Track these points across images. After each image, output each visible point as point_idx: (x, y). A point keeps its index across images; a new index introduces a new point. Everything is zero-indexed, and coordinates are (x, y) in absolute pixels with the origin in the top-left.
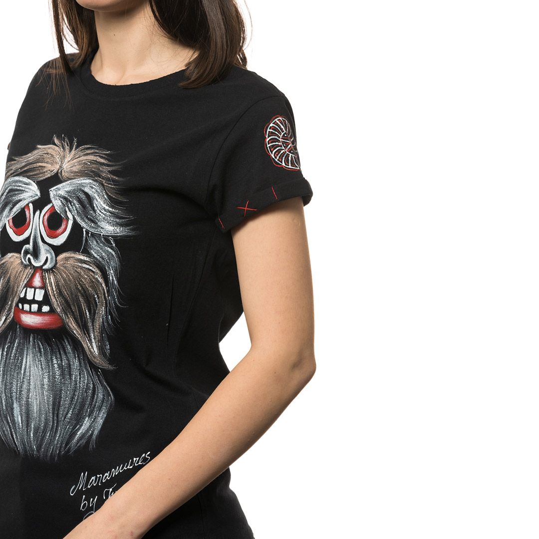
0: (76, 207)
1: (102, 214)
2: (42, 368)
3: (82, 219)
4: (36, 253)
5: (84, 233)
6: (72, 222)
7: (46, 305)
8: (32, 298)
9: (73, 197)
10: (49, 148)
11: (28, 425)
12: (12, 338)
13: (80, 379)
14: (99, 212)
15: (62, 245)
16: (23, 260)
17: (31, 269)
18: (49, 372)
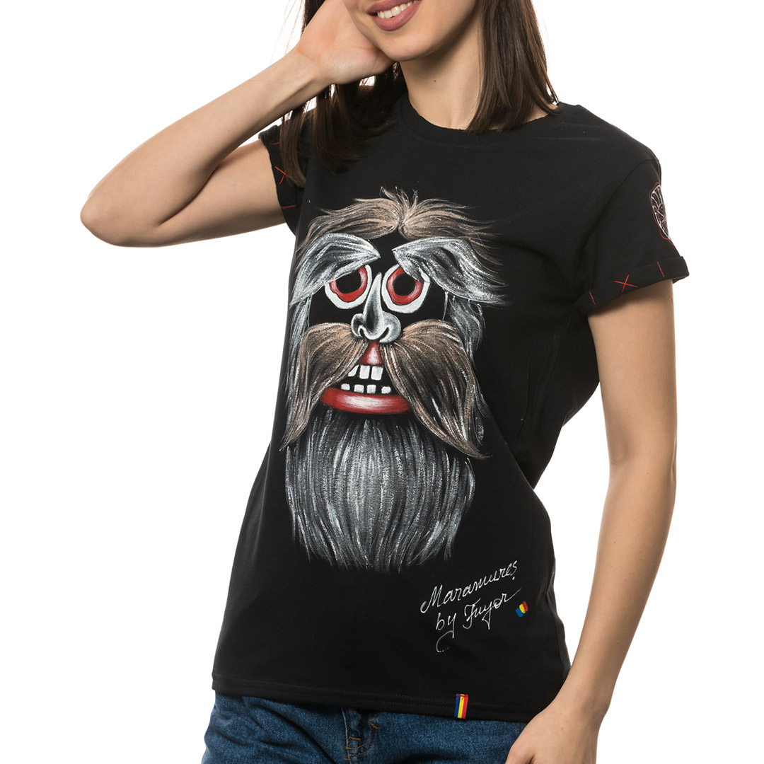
0: (433, 267)
1: (471, 277)
2: (381, 461)
3: (443, 280)
4: (371, 323)
5: (447, 296)
6: (429, 284)
7: (386, 386)
8: (367, 377)
9: (428, 256)
10: (379, 202)
11: (350, 531)
12: (318, 425)
13: (426, 475)
14: (467, 273)
15: (416, 312)
16: (354, 332)
17: (364, 342)
18: (390, 466)
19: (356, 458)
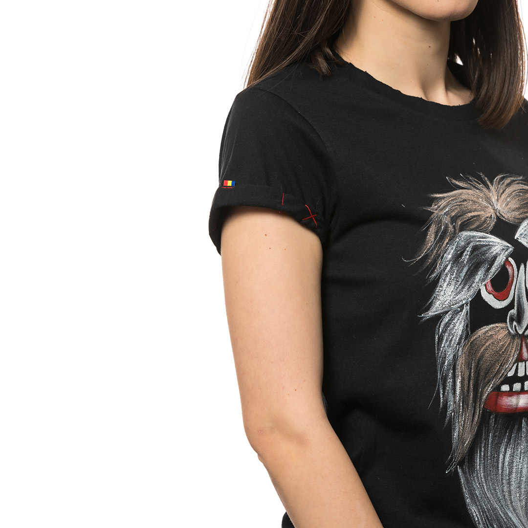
12: (486, 433)
16: (510, 330)
17: (518, 338)
19: (516, 460)
